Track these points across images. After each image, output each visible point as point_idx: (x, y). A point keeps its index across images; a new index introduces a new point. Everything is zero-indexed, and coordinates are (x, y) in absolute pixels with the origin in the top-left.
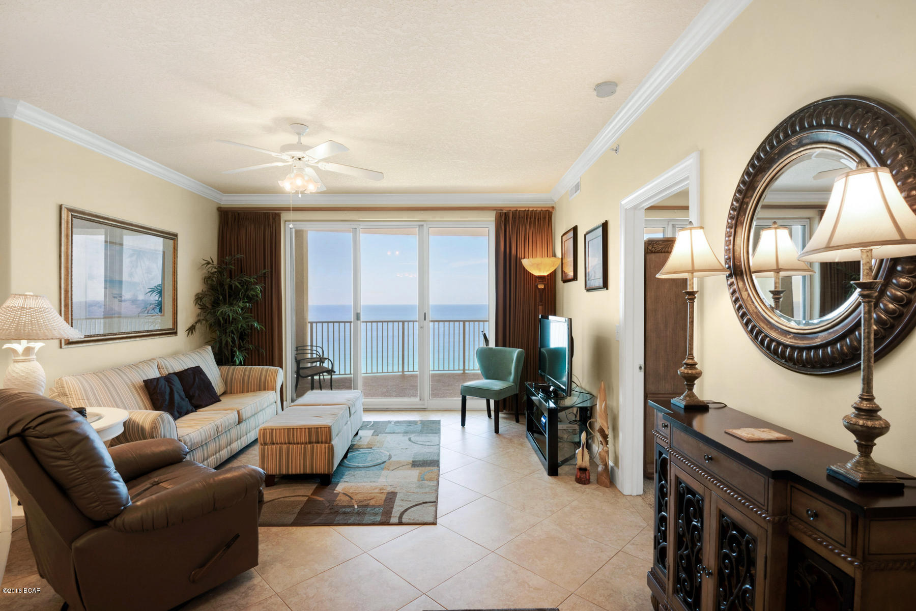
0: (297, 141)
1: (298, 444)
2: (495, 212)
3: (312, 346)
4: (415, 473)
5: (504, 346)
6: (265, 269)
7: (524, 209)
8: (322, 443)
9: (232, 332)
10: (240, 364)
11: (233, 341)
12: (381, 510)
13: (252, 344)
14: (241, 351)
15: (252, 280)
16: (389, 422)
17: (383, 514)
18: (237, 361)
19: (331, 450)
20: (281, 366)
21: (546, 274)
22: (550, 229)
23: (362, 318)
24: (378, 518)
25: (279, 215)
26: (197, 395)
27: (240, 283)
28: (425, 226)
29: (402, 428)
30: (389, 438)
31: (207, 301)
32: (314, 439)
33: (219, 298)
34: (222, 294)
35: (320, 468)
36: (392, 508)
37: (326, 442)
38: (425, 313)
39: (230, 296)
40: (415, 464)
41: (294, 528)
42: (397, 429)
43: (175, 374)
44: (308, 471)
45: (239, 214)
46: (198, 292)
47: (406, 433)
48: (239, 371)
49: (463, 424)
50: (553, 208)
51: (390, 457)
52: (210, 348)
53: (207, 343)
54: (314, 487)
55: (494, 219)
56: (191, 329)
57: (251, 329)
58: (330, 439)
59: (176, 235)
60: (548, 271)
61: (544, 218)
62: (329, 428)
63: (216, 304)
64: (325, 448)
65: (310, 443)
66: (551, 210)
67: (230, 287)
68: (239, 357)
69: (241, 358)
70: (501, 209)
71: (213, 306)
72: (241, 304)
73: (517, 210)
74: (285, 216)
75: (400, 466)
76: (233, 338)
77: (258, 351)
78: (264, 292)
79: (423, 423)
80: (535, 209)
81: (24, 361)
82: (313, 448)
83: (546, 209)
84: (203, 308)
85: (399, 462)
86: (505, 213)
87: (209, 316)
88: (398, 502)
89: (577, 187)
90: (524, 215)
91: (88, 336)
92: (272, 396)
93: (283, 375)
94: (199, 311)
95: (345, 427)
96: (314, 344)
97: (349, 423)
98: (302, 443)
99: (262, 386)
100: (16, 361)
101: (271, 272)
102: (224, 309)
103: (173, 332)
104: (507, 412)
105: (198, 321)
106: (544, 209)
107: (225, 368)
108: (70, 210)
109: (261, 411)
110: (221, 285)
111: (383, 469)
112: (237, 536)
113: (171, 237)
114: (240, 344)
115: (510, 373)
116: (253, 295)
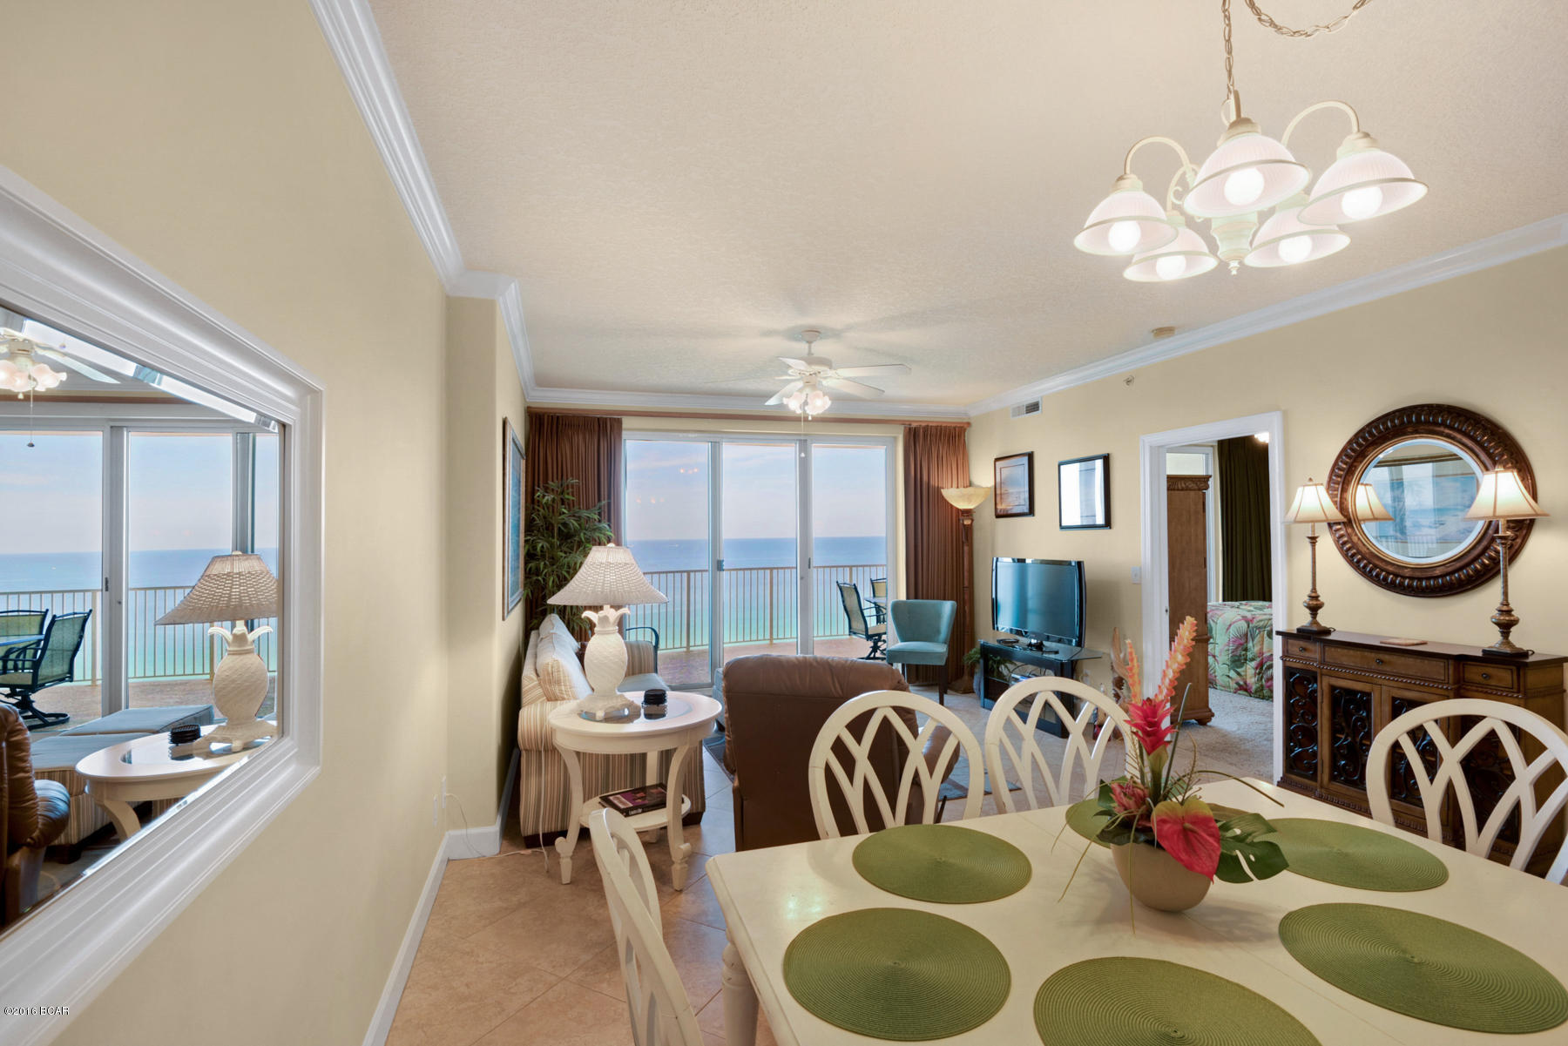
0: (807, 351)
2: (903, 426)
5: (916, 598)
6: (599, 500)
7: (936, 425)
21: (973, 506)
22: (965, 449)
25: (619, 422)
27: (576, 521)
28: (808, 442)
38: (808, 557)
45: (558, 417)
50: (967, 423)
55: (902, 435)
60: (976, 503)
61: (959, 437)
66: (966, 426)
70: (910, 423)
73: (928, 425)
74: (627, 422)
83: (959, 425)
86: (914, 428)
89: (1033, 407)
90: (937, 432)
101: (609, 504)
104: (921, 683)
108: (509, 426)
115: (938, 632)
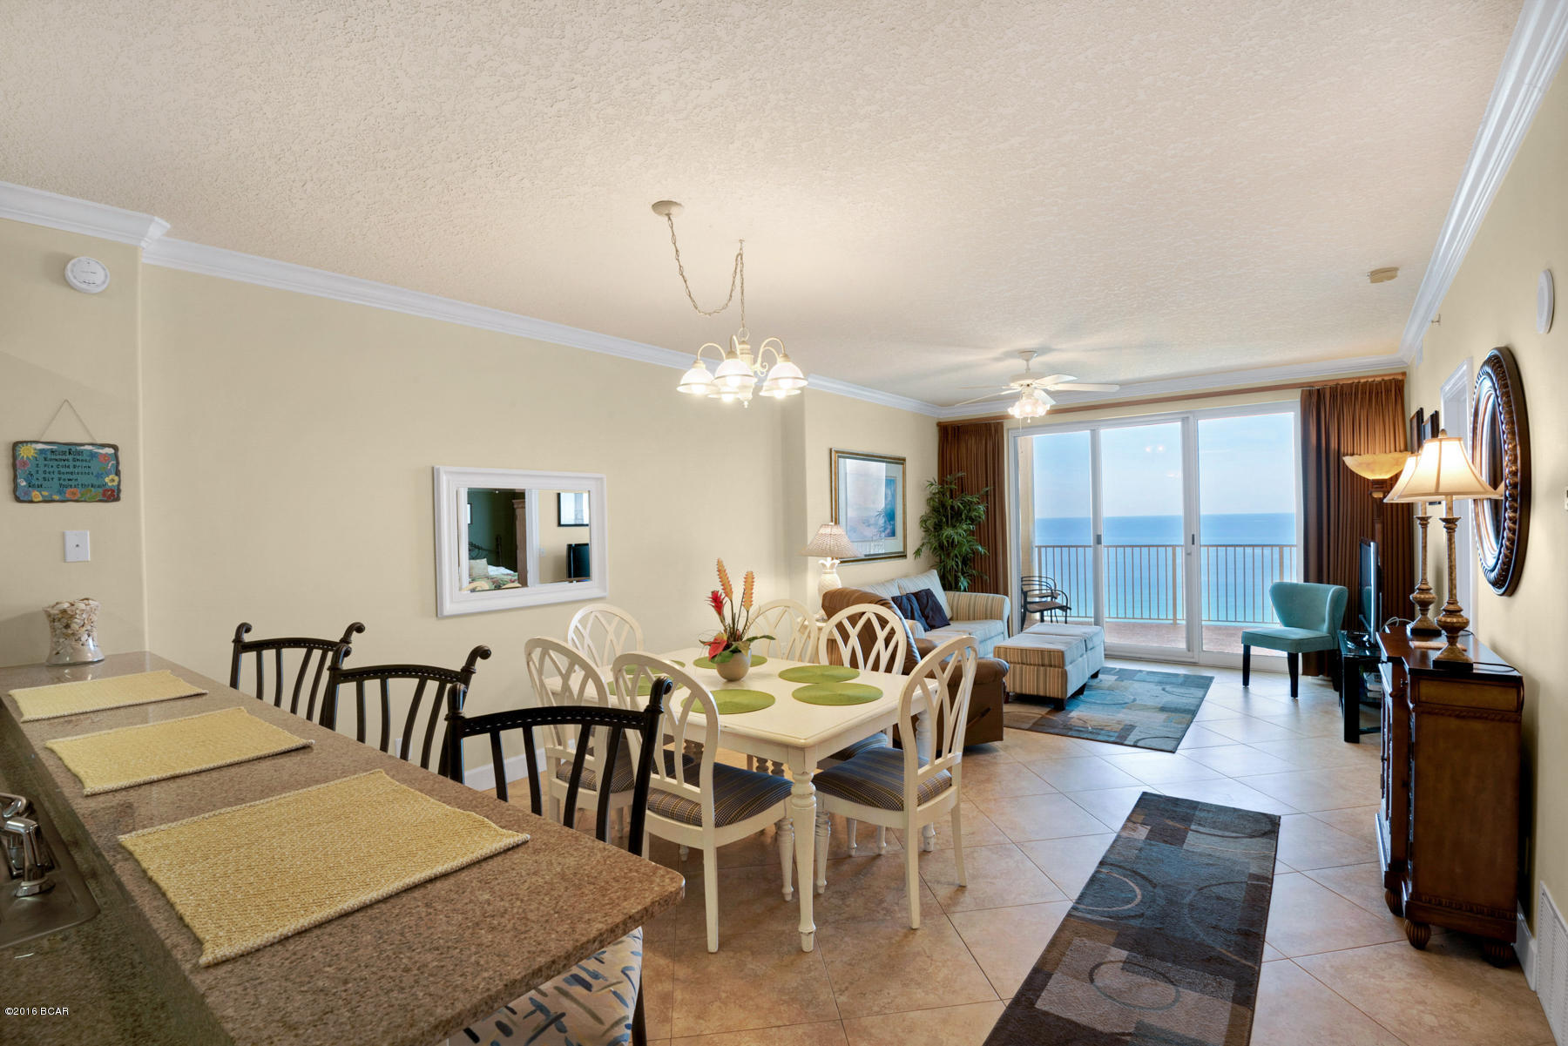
1: (1031, 665)
2: (1300, 390)
3: (1040, 577)
4: (1163, 716)
5: (1320, 581)
6: (987, 486)
7: (1350, 382)
8: (1055, 666)
9: (956, 556)
10: (965, 591)
11: (957, 566)
12: (1116, 734)
13: (974, 569)
14: (965, 577)
15: (975, 500)
16: (1140, 671)
17: (1118, 737)
18: (962, 588)
19: (1064, 675)
20: (1007, 595)
21: (1387, 477)
22: (1399, 407)
23: (1104, 541)
24: (1112, 739)
25: (1001, 425)
26: (930, 616)
27: (962, 504)
28: (1191, 418)
29: (1157, 679)
30: (1137, 685)
31: (930, 524)
32: (1046, 662)
33: (942, 520)
34: (944, 515)
35: (1053, 691)
36: (1129, 735)
37: (1059, 667)
38: (1193, 536)
39: (952, 518)
40: (1163, 709)
41: (1031, 733)
42: (1148, 678)
43: (913, 594)
44: (1042, 693)
45: (959, 427)
46: (920, 515)
47: (1160, 683)
48: (965, 598)
49: (1246, 682)
50: (1404, 374)
51: (1134, 700)
52: (936, 571)
53: (932, 567)
54: (1048, 709)
55: (1299, 400)
56: (918, 553)
57: (974, 553)
58: (1064, 665)
59: (904, 460)
60: (1387, 472)
61: (1388, 391)
62: (1062, 653)
63: (938, 527)
64: (1058, 672)
65: (1043, 665)
66: (1400, 378)
67: (952, 507)
68: (964, 583)
69: (966, 584)
70: (1310, 384)
71: (935, 528)
72: (965, 527)
73: (1338, 384)
74: (1007, 427)
75: (1145, 708)
76: (957, 562)
77: (982, 579)
78: (987, 513)
79: (1186, 677)
80: (1370, 380)
81: (830, 573)
82: (1046, 671)
83: (1391, 378)
84: (927, 530)
85: (1145, 706)
86: (1318, 390)
87: (933, 540)
88: (1136, 731)
89: (1421, 353)
90: (1352, 390)
91: (866, 556)
92: (1000, 626)
93: (1009, 605)
94: (923, 533)
95: (1080, 659)
96: (1044, 575)
97: (1085, 656)
98: (1035, 665)
99: (991, 615)
100: (825, 573)
101: (994, 489)
102: (948, 532)
103: (903, 555)
105: (923, 545)
106: (1386, 378)
107: (951, 593)
108: (837, 452)
109: (990, 639)
110: (943, 505)
111: (1124, 708)
112: (988, 710)
113: (901, 461)
114: (962, 569)
115: (1324, 621)
116: (976, 516)
